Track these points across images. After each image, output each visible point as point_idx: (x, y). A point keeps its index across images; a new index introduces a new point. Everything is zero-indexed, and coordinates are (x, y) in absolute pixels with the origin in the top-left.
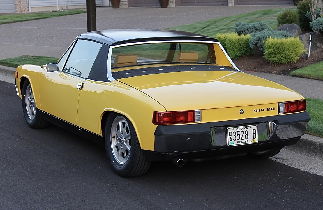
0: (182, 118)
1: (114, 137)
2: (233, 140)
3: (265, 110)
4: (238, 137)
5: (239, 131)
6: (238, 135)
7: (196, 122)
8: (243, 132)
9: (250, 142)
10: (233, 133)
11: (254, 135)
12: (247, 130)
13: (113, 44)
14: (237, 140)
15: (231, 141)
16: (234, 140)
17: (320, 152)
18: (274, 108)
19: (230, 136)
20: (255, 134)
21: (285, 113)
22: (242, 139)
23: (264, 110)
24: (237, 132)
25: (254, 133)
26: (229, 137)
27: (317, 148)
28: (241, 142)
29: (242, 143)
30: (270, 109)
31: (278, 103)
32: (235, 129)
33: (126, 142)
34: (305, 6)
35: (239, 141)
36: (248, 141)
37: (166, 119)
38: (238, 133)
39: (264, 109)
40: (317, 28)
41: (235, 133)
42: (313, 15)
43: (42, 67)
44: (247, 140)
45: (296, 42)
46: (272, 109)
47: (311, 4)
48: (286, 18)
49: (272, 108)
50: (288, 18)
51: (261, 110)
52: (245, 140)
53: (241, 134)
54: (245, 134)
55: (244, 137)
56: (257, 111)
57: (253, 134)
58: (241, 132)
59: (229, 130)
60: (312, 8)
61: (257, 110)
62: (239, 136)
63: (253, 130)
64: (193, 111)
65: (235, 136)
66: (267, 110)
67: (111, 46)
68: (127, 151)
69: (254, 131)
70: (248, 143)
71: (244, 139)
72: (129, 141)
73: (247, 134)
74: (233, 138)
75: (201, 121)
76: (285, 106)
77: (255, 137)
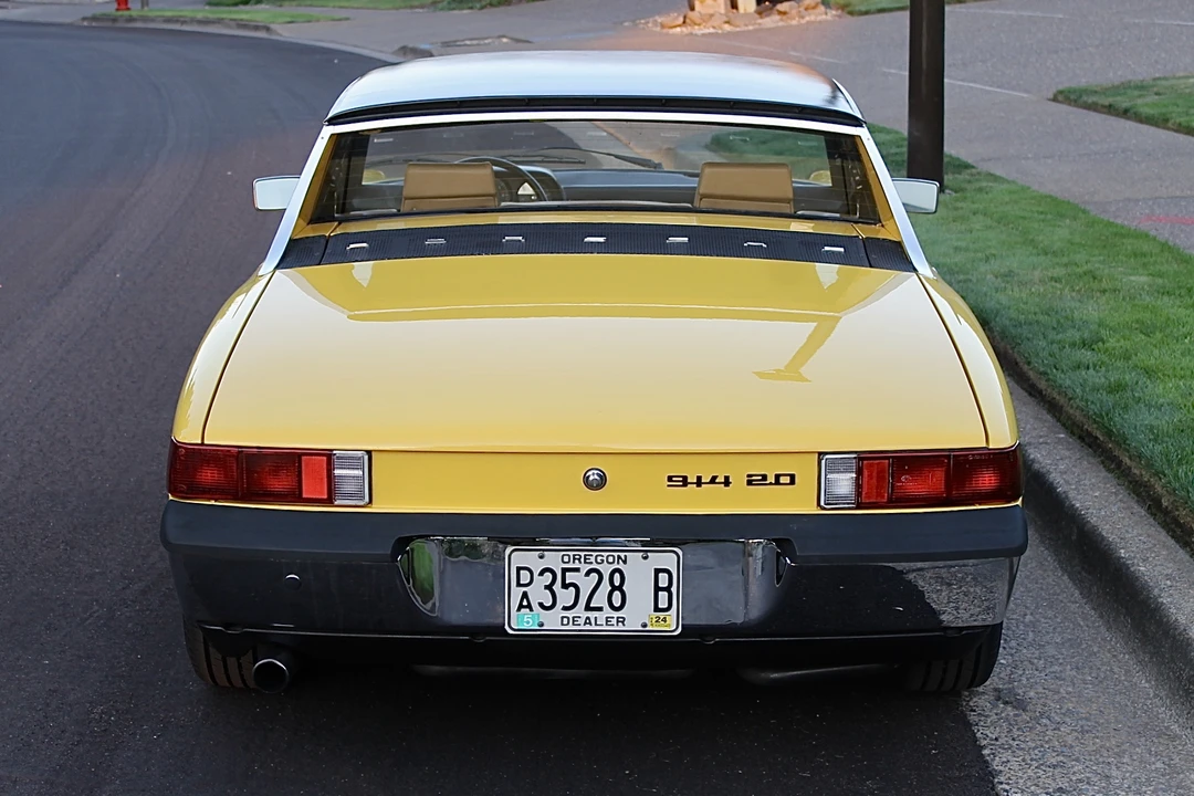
2: (535, 606)
3: (739, 480)
4: (566, 597)
5: (577, 570)
6: (565, 586)
7: (341, 506)
8: (595, 576)
9: (632, 627)
10: (541, 574)
11: (663, 595)
12: (621, 566)
14: (559, 605)
15: (525, 610)
16: (541, 605)
18: (792, 477)
19: (519, 585)
20: (668, 589)
21: (860, 505)
22: (588, 608)
23: (727, 482)
24: (564, 571)
26: (517, 593)
28: (582, 621)
29: (588, 627)
30: (764, 477)
31: (820, 454)
32: (554, 560)
35: (570, 614)
36: (621, 620)
38: (570, 577)
39: (727, 478)
41: (549, 576)
44: (616, 614)
46: (777, 482)
49: (777, 477)
51: (713, 480)
52: (608, 612)
53: (587, 584)
54: (605, 587)
55: (600, 599)
56: (685, 482)
57: (657, 589)
58: (588, 574)
59: (519, 558)
61: (685, 478)
62: (572, 589)
63: (657, 571)
64: (328, 455)
65: (549, 587)
66: (750, 483)
69: (663, 576)
70: (621, 627)
71: (600, 609)
73: (620, 588)
74: (538, 594)
75: (371, 501)
76: (859, 472)
77: (663, 604)
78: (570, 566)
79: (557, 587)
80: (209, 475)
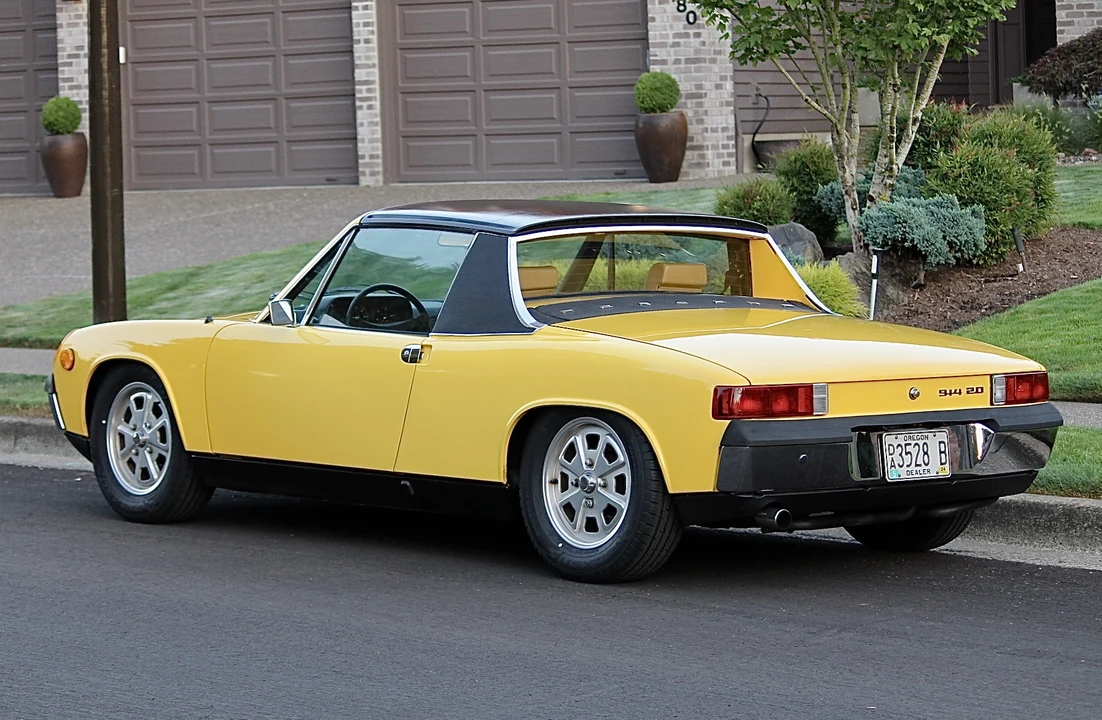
0: (782, 404)
1: (554, 482)
2: (897, 465)
3: (964, 391)
4: (907, 459)
5: (910, 444)
6: (907, 453)
7: (816, 415)
8: (917, 447)
9: (932, 474)
10: (897, 447)
12: (926, 441)
13: (518, 232)
14: (905, 465)
15: (893, 468)
16: (899, 465)
17: (1066, 530)
18: (982, 389)
19: (890, 454)
20: (944, 452)
21: (1007, 403)
22: (917, 465)
23: (960, 393)
24: (906, 445)
25: (943, 450)
26: (889, 458)
27: (1056, 519)
28: (914, 472)
29: (917, 476)
30: (973, 389)
31: (991, 375)
32: (901, 438)
33: (604, 486)
34: (808, 167)
35: (909, 469)
36: (929, 471)
37: (749, 405)
38: (909, 449)
39: (960, 390)
40: (885, 236)
41: (900, 448)
42: (850, 196)
43: (207, 322)
44: (926, 468)
45: (833, 279)
46: (977, 392)
47: (841, 157)
48: (750, 208)
49: (977, 389)
50: (757, 205)
51: (955, 392)
52: (923, 466)
53: (914, 452)
54: (921, 453)
55: (920, 461)
56: (946, 394)
57: (941, 452)
58: (914, 446)
59: (889, 439)
60: (845, 172)
61: (946, 391)
62: (909, 455)
63: (940, 443)
64: (809, 388)
65: (901, 455)
66: (968, 392)
67: (512, 235)
68: (610, 512)
69: (942, 445)
70: (929, 475)
71: (920, 465)
72: (614, 480)
73: (926, 453)
74: (898, 460)
75: (828, 412)
76: (1006, 384)
77: (943, 461)
78: (907, 442)
79: (904, 454)
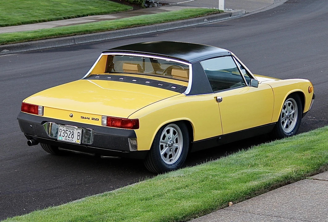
2: (62, 136)
3: (91, 119)
4: (66, 135)
5: (68, 131)
6: (66, 133)
9: (74, 142)
10: (63, 131)
11: (79, 137)
12: (73, 131)
15: (60, 136)
18: (98, 119)
20: (79, 136)
21: (107, 126)
22: (69, 137)
23: (89, 119)
24: (66, 130)
25: (79, 135)
26: (59, 133)
28: (67, 139)
29: (68, 141)
30: (94, 119)
31: (102, 116)
32: (65, 128)
35: (66, 138)
38: (67, 132)
39: (89, 118)
44: (72, 139)
46: (96, 120)
49: (96, 119)
51: (87, 118)
53: (69, 133)
54: (71, 134)
55: (70, 136)
56: (83, 118)
57: (78, 136)
58: (69, 131)
59: (61, 127)
63: (78, 133)
64: (38, 106)
65: (64, 133)
66: (92, 119)
69: (79, 133)
70: (72, 141)
71: (70, 138)
73: (73, 135)
74: (62, 134)
75: (43, 115)
76: (107, 120)
78: (67, 130)
79: (65, 133)
80: (26, 108)
